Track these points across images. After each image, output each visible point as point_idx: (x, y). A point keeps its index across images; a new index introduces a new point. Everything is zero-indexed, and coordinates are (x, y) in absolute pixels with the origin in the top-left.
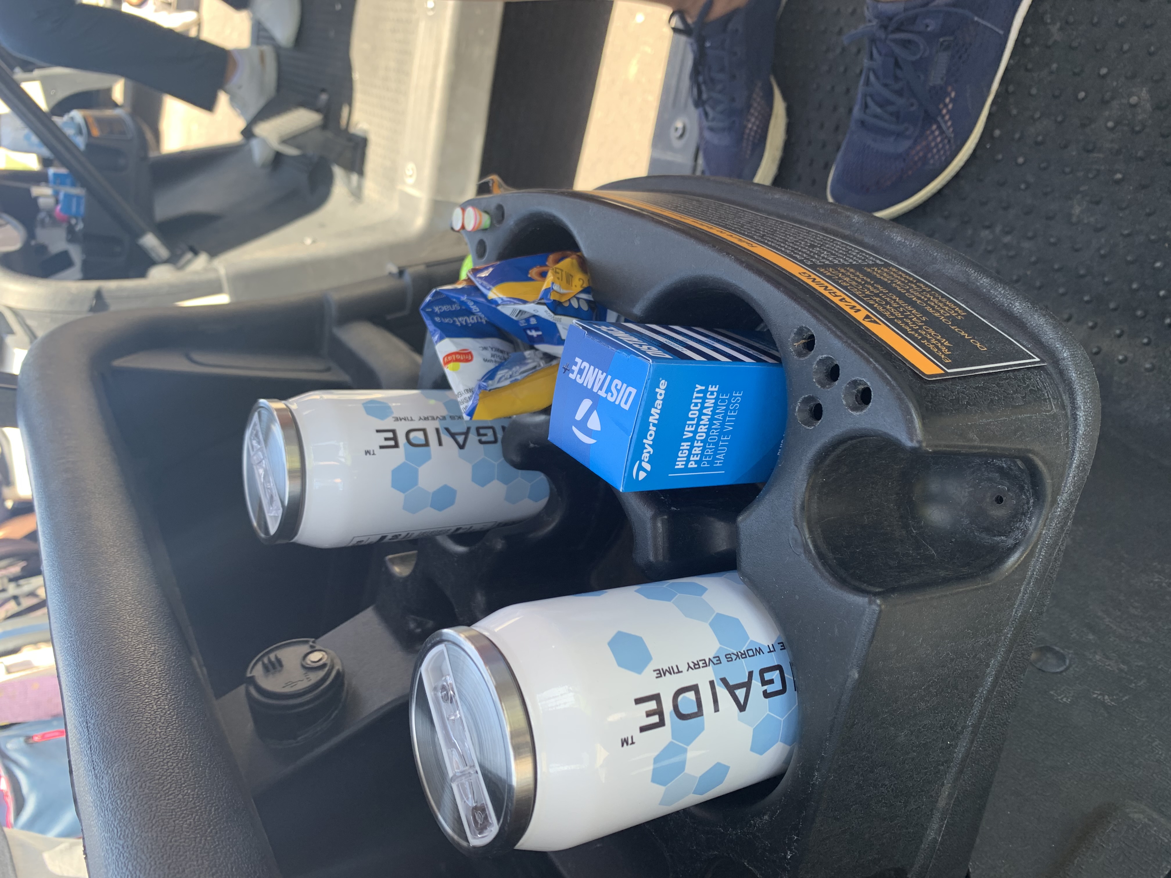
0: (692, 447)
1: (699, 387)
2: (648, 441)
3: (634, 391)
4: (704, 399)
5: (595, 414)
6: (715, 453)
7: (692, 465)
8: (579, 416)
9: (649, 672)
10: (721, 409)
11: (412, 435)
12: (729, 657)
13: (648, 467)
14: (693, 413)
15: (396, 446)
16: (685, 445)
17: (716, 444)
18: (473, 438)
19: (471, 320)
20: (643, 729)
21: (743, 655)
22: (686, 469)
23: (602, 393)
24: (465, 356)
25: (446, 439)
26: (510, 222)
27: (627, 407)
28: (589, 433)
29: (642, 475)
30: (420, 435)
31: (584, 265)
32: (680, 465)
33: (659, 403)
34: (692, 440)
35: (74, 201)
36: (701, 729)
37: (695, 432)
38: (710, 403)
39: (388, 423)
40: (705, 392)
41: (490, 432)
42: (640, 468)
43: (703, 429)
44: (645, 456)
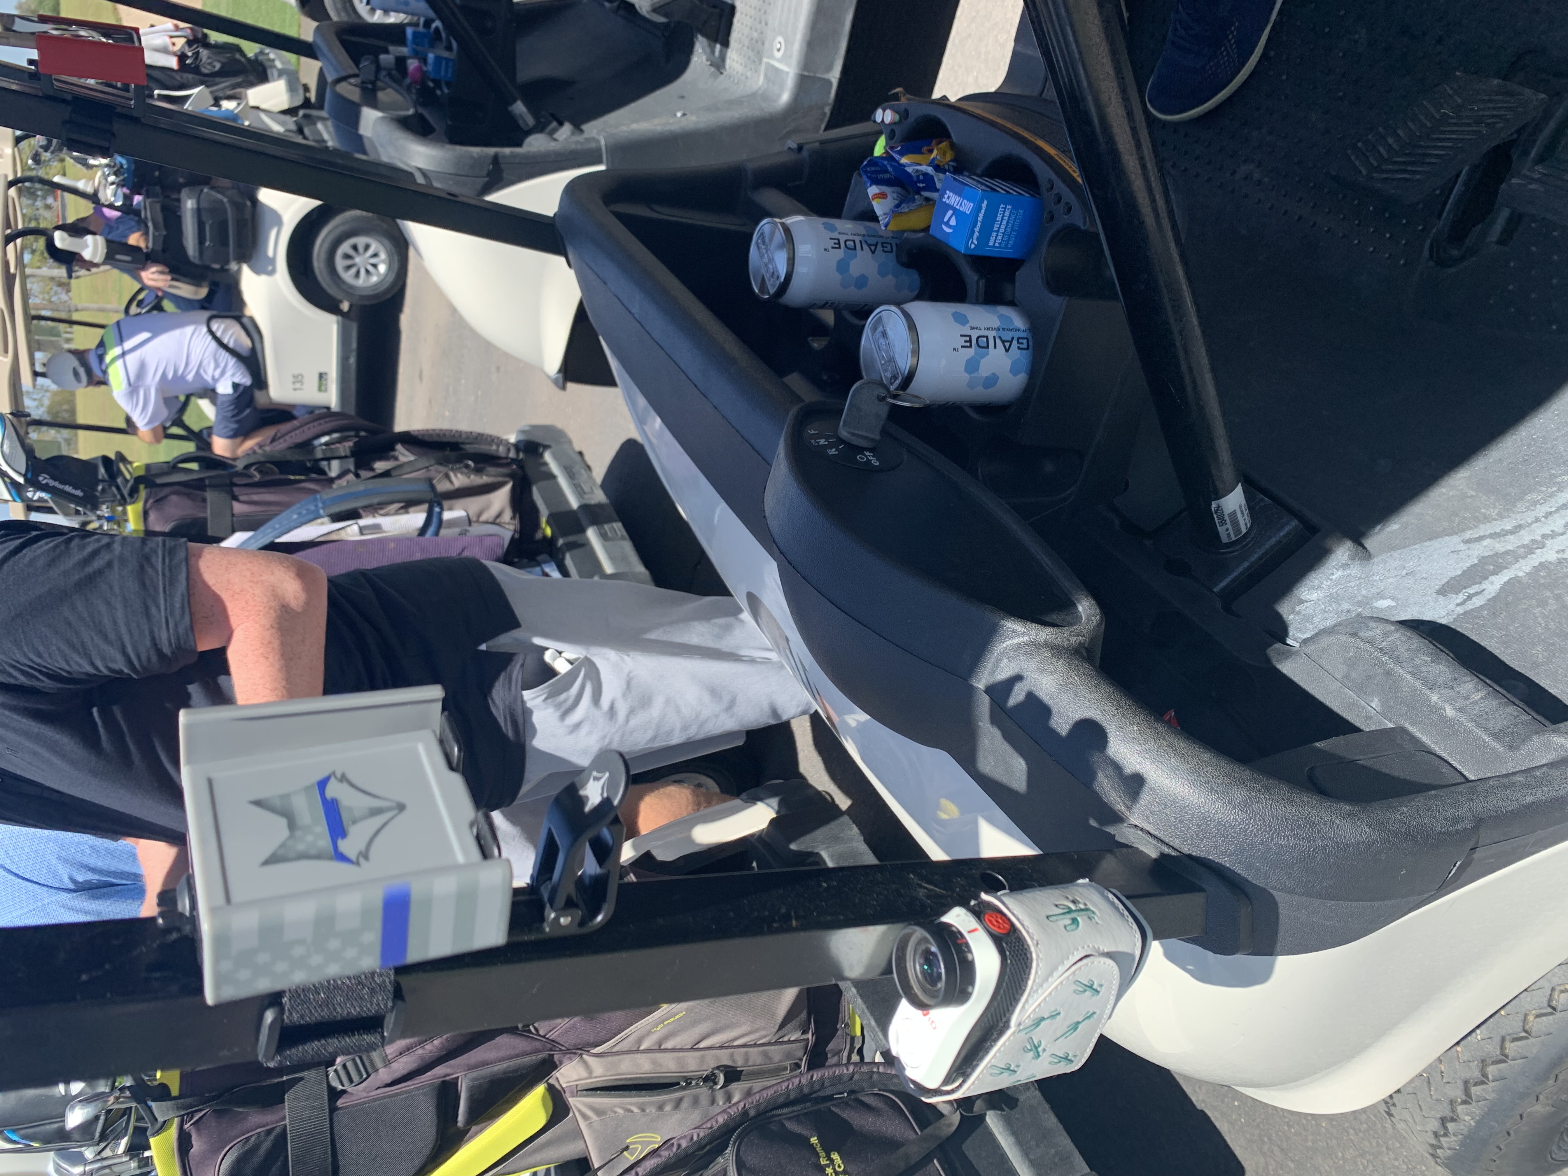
0: (997, 235)
1: (1002, 206)
2: (977, 229)
3: (972, 205)
4: (1004, 212)
5: (954, 217)
6: (1009, 240)
7: (997, 245)
8: (946, 220)
9: (968, 326)
10: (1013, 218)
11: (848, 243)
12: (1004, 329)
13: (976, 242)
14: (999, 218)
15: (840, 248)
16: (994, 234)
17: (1009, 236)
18: (879, 246)
19: (887, 176)
20: (963, 347)
21: (1011, 330)
22: (994, 246)
23: (958, 207)
24: (883, 196)
25: (865, 246)
26: (911, 119)
27: (968, 212)
28: (950, 227)
29: (973, 246)
30: (852, 243)
31: (953, 146)
32: (991, 244)
33: (983, 211)
34: (998, 231)
35: (444, 63)
36: (987, 354)
37: (999, 228)
38: (1007, 214)
39: (835, 235)
40: (1005, 208)
41: (889, 246)
42: (972, 242)
43: (1003, 227)
44: (975, 236)
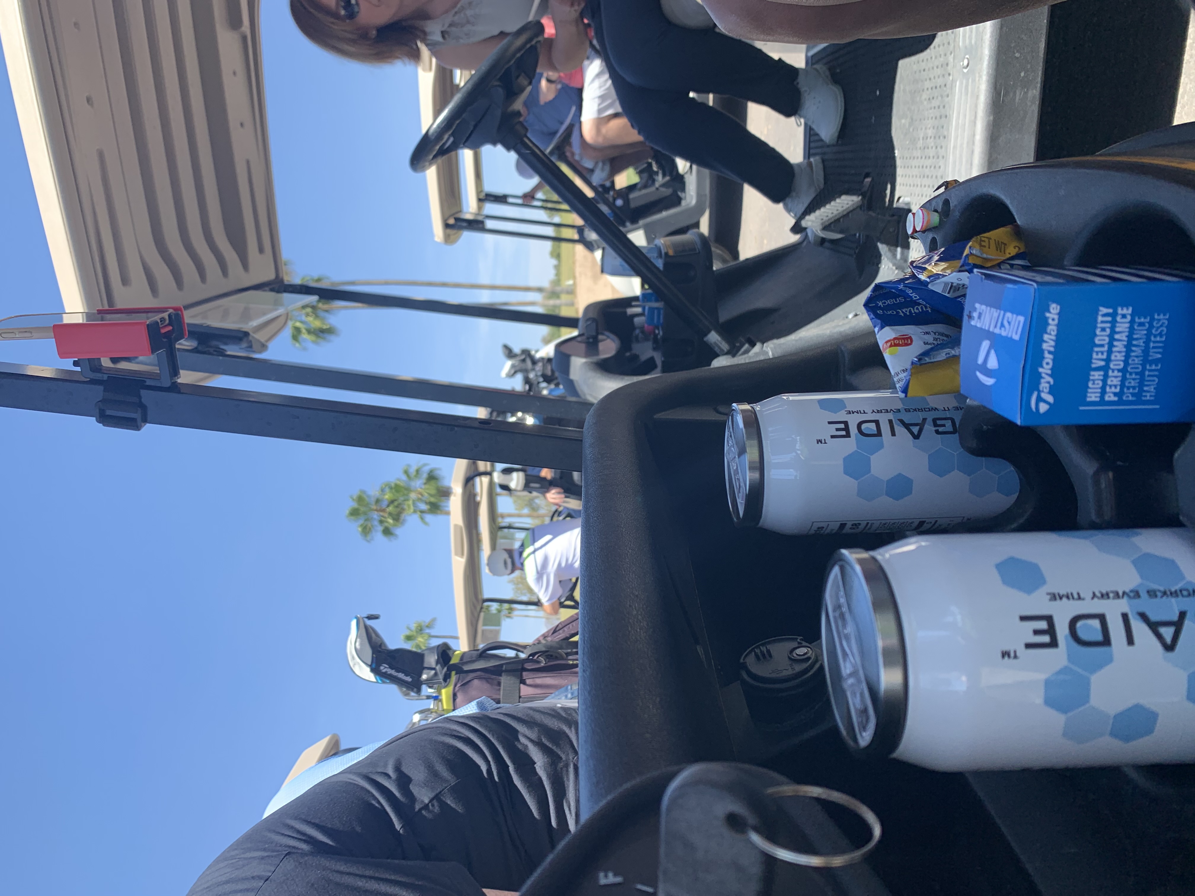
0: (1106, 377)
1: (1104, 310)
2: (1045, 369)
3: (1021, 319)
4: (1114, 323)
5: (993, 352)
6: (1141, 384)
7: (1110, 397)
8: (980, 361)
9: (1041, 595)
10: (1140, 333)
11: (864, 426)
12: (1152, 594)
13: (1050, 399)
14: (1101, 338)
15: (848, 435)
16: (1097, 375)
17: (1142, 374)
18: (929, 428)
20: (1029, 646)
21: (1175, 594)
22: (1102, 401)
23: (997, 331)
24: (905, 341)
25: (900, 429)
26: (956, 214)
27: (1016, 337)
28: (988, 373)
29: (1043, 408)
30: (873, 426)
31: (1019, 233)
32: (1093, 397)
33: (1052, 328)
34: (1105, 369)
35: (656, 312)
36: (1110, 660)
37: (1108, 360)
38: (1123, 326)
40: (1114, 315)
41: (948, 424)
42: (1039, 399)
43: (1118, 357)
44: (1044, 385)
